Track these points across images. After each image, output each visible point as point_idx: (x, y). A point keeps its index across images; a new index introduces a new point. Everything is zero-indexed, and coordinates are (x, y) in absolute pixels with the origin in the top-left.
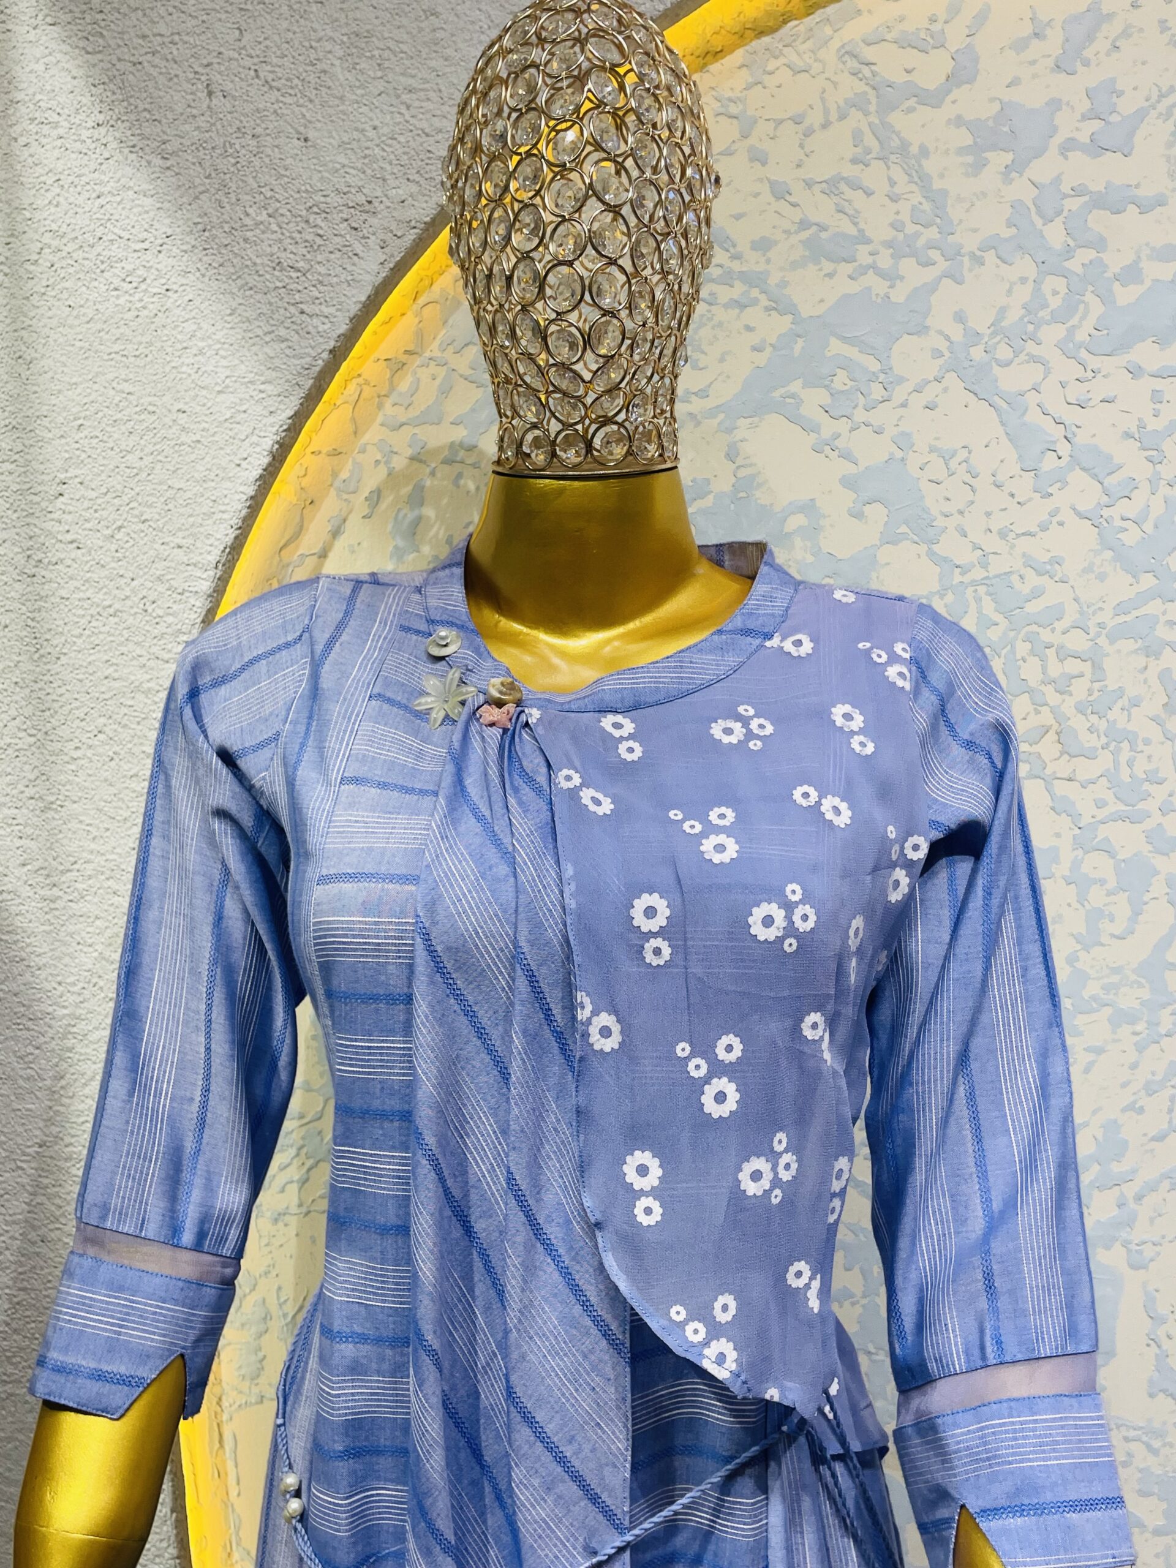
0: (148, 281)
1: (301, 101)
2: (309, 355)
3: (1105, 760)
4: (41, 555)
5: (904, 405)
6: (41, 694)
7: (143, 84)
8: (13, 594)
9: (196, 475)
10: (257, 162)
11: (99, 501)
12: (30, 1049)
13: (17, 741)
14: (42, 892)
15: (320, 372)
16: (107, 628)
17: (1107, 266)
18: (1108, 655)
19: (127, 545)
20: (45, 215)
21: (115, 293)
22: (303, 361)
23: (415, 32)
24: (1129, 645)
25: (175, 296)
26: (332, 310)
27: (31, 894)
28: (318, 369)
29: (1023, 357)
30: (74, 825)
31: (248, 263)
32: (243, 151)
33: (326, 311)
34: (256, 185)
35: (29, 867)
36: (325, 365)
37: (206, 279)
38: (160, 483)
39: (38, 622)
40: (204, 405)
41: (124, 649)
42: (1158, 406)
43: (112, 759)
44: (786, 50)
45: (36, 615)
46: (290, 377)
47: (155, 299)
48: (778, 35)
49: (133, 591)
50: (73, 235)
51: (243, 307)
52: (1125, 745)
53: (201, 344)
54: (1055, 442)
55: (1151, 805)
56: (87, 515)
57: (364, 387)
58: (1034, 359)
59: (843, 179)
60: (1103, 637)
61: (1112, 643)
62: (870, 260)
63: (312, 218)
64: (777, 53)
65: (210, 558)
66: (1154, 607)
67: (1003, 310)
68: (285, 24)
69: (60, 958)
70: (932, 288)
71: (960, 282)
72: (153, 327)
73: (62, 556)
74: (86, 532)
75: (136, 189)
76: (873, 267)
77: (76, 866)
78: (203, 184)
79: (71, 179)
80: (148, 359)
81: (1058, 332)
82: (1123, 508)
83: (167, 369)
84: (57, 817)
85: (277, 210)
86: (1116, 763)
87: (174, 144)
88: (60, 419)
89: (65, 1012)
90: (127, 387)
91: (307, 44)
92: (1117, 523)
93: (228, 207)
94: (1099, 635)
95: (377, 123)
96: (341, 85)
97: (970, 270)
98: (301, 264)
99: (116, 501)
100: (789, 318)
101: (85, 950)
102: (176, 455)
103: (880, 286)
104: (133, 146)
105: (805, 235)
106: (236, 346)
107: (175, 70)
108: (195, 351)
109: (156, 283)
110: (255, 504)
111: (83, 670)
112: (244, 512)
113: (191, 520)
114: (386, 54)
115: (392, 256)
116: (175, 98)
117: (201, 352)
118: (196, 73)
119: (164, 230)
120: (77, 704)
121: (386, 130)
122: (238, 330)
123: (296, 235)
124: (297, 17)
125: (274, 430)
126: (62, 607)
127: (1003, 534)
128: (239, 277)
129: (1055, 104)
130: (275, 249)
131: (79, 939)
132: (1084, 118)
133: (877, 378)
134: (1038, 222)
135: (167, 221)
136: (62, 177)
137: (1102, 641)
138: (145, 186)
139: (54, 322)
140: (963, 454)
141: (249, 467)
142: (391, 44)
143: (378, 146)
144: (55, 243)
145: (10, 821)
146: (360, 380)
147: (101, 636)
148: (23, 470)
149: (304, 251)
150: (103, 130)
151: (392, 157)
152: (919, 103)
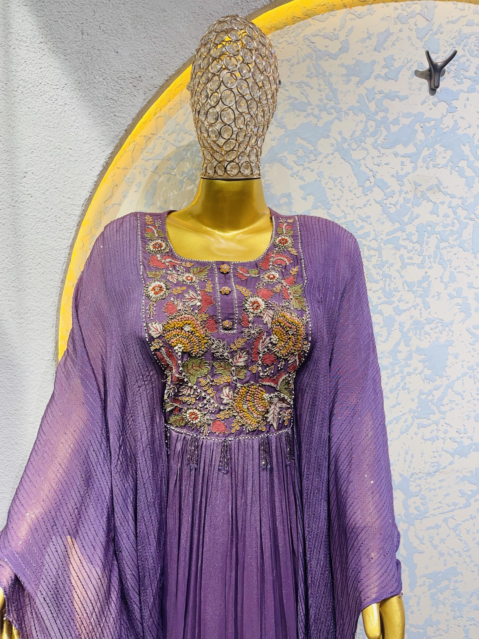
0: (58, 100)
1: (116, 38)
2: (117, 131)
3: (381, 284)
4: (17, 199)
5: (321, 162)
6: (17, 249)
7: (58, 29)
8: (6, 212)
9: (76, 172)
10: (99, 60)
11: (39, 180)
12: (12, 376)
13: (8, 266)
14: (17, 321)
15: (122, 138)
16: (42, 227)
17: (388, 118)
18: (383, 249)
19: (50, 197)
20: (20, 74)
21: (46, 104)
22: (115, 133)
23: (158, 17)
24: (390, 246)
25: (68, 106)
26: (126, 115)
27: (13, 321)
28: (121, 136)
29: (360, 148)
30: (29, 297)
31: (95, 96)
32: (94, 55)
33: (124, 115)
34: (98, 68)
35: (12, 312)
36: (123, 136)
37: (80, 101)
38: (62, 175)
39: (16, 223)
40: (79, 147)
41: (48, 234)
42: (403, 167)
43: (43, 274)
44: (285, 36)
45: (15, 220)
46: (110, 139)
47: (61, 107)
48: (282, 30)
49: (52, 213)
50: (31, 82)
51: (93, 112)
52: (388, 279)
53: (78, 125)
54: (369, 177)
55: (395, 299)
56: (35, 185)
57: (136, 145)
58: (364, 149)
59: (304, 82)
60: (382, 243)
61: (385, 245)
62: (310, 111)
63: (119, 81)
64: (282, 36)
65: (80, 202)
66: (399, 234)
67: (354, 131)
68: (111, 11)
69: (23, 344)
70: (332, 122)
71: (341, 121)
72: (60, 117)
73: (24, 199)
74: (35, 191)
75: (54, 66)
76: (312, 114)
77: (30, 312)
78: (79, 66)
79: (30, 61)
80: (58, 129)
81: (372, 140)
82: (391, 200)
83: (65, 133)
84: (22, 293)
85: (106, 77)
86: (385, 285)
87: (69, 51)
88: (24, 149)
89: (25, 363)
90: (50, 139)
91: (118, 18)
93: (88, 75)
94: (381, 242)
95: (143, 48)
96: (130, 34)
97: (344, 117)
98: (115, 98)
99: (46, 180)
100: (284, 130)
101: (33, 341)
102: (68, 165)
103: (315, 121)
104: (54, 51)
105: (290, 101)
106: (91, 126)
107: (70, 24)
108: (75, 127)
109: (61, 101)
110: (97, 184)
111: (33, 241)
112: (93, 187)
113: (74, 189)
114: (147, 24)
115: (148, 97)
116: (70, 34)
117: (78, 128)
118: (78, 26)
119: (65, 81)
120: (31, 253)
121: (146, 51)
122: (91, 120)
123: (113, 87)
124: (115, 8)
125: (104, 158)
126: (25, 218)
127: (351, 207)
128: (92, 101)
129: (374, 62)
130: (105, 92)
131: (31, 338)
132: (383, 67)
133: (312, 152)
134: (367, 102)
135: (66, 79)
136: (27, 61)
137: (382, 244)
138: (58, 66)
139: (23, 113)
140: (339, 180)
141: (95, 171)
142: (149, 20)
143: (143, 56)
144: (24, 84)
145: (5, 295)
146: (135, 143)
147: (40, 229)
148: (10, 167)
149: (116, 93)
150: (43, 44)
151: (148, 61)
152: (329, 58)
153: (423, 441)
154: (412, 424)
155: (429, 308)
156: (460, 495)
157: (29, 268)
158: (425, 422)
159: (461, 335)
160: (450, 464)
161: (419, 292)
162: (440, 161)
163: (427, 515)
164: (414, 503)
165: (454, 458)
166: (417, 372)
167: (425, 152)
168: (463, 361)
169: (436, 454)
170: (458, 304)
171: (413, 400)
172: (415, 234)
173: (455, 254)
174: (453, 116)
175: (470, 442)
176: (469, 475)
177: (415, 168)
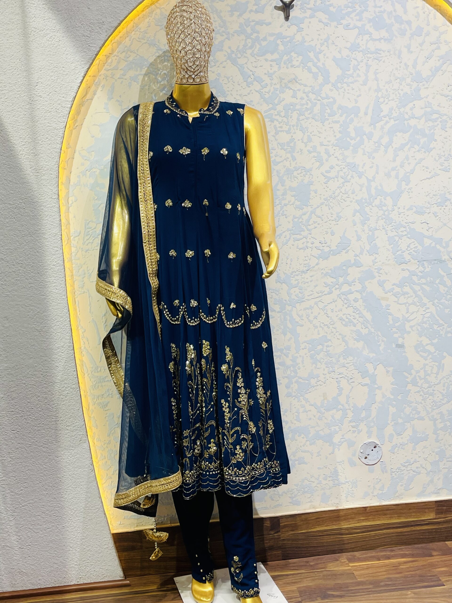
0: (55, 38)
4: (33, 99)
5: (219, 67)
6: (34, 130)
8: (27, 107)
9: (67, 81)
10: (78, 13)
11: (45, 87)
12: (33, 209)
13: (28, 140)
14: (35, 174)
15: (94, 58)
16: (48, 115)
17: (260, 37)
19: (52, 97)
20: (32, 24)
21: (48, 41)
22: (89, 56)
25: (61, 42)
26: (96, 46)
27: (32, 175)
29: (243, 56)
30: (42, 159)
31: (77, 35)
32: (75, 11)
33: (94, 46)
34: (78, 18)
35: (32, 169)
37: (68, 38)
38: (59, 83)
39: (33, 114)
40: (68, 66)
41: (52, 120)
42: (271, 68)
43: (50, 144)
45: (32, 112)
46: (86, 60)
47: (57, 42)
49: (54, 107)
50: (38, 28)
51: (76, 45)
54: (250, 75)
56: (43, 90)
57: (101, 61)
58: (246, 57)
63: (91, 25)
66: (272, 112)
67: (238, 47)
69: (39, 189)
70: (224, 41)
71: (229, 40)
72: (56, 49)
73: (37, 99)
74: (43, 94)
75: (52, 18)
77: (42, 168)
78: (67, 18)
79: (38, 16)
81: (250, 51)
82: (265, 90)
83: (60, 58)
84: (38, 157)
85: (83, 23)
87: (60, 9)
88: (36, 69)
89: (41, 201)
90: (51, 62)
92: (264, 93)
93: (72, 23)
97: (232, 38)
98: (88, 36)
99: (50, 87)
101: (45, 187)
102: (62, 77)
104: (51, 9)
106: (75, 53)
109: (57, 39)
110: (79, 88)
111: (43, 124)
113: (66, 91)
117: (67, 54)
119: (59, 27)
120: (41, 132)
121: (106, 7)
122: (75, 50)
123: (87, 29)
125: (84, 72)
126: (38, 110)
127: (240, 95)
128: (75, 38)
130: (83, 32)
131: (44, 185)
132: (254, 5)
134: (245, 27)
135: (59, 25)
136: (36, 16)
138: (54, 18)
139: (35, 47)
140: (231, 78)
143: (105, 10)
144: (35, 30)
147: (47, 117)
148: (28, 80)
149: (89, 32)
150: (45, 5)
151: (108, 12)
153: (298, 250)
154: (290, 238)
155: (296, 160)
156: (325, 285)
157: (42, 141)
158: (298, 237)
159: (318, 177)
160: (317, 265)
161: (288, 150)
162: (295, 63)
163: (304, 300)
164: (295, 292)
165: (319, 261)
166: (290, 203)
167: (285, 58)
168: (321, 195)
169: (307, 258)
170: (314, 157)
171: (289, 222)
172: (282, 111)
173: (310, 123)
174: (301, 34)
175: (328, 249)
176: (330, 271)
177: (280, 68)
